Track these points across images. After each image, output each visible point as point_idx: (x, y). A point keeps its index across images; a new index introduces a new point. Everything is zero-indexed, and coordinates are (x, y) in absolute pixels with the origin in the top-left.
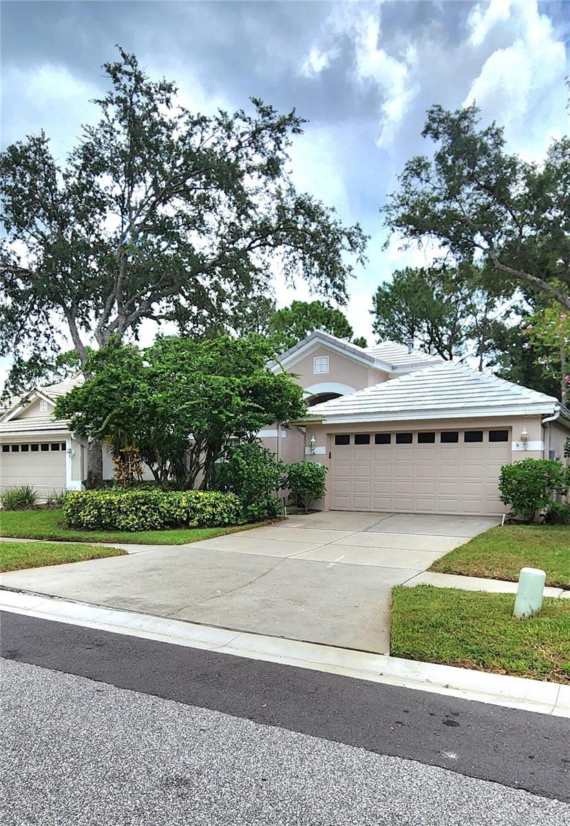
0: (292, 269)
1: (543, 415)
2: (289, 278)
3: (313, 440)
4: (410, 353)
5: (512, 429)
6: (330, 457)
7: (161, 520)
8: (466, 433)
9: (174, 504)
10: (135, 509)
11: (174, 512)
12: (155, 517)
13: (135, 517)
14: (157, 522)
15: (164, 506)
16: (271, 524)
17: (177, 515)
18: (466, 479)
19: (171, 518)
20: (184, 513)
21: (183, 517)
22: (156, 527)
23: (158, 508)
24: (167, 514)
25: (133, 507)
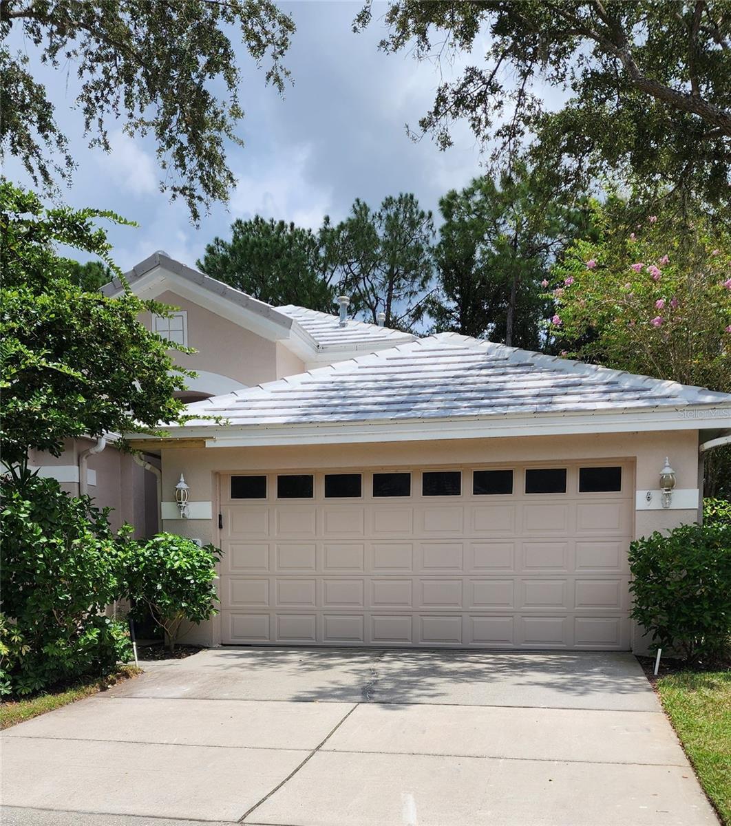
0: (101, 102)
1: (701, 432)
2: (94, 123)
3: (182, 485)
4: (343, 325)
5: (632, 462)
6: (221, 527)
8: (530, 472)
16: (106, 689)
18: (531, 571)
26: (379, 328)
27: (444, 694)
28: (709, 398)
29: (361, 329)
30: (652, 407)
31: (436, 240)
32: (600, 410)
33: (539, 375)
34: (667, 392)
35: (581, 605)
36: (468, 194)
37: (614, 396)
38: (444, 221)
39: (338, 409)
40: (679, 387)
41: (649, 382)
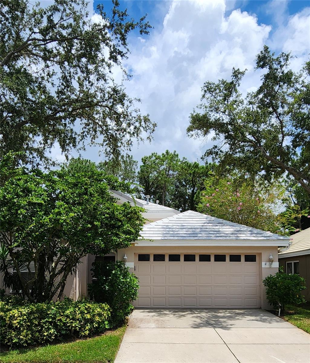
4: (148, 204)
5: (260, 254)
6: (135, 270)
7: (57, 332)
8: (230, 256)
9: (71, 316)
10: (29, 324)
11: (70, 324)
12: (52, 331)
13: (29, 332)
14: (53, 335)
15: (60, 319)
16: (128, 325)
17: (72, 327)
18: (232, 285)
19: (66, 330)
20: (78, 324)
21: (77, 328)
22: (51, 340)
23: (55, 322)
24: (63, 326)
25: (28, 322)
26: (156, 205)
27: (233, 325)
28: (282, 238)
29: (154, 206)
30: (268, 240)
32: (254, 240)
33: (228, 227)
34: (268, 235)
35: (246, 295)
37: (254, 235)
38: (142, 164)
39: (174, 235)
40: (272, 234)
41: (262, 232)
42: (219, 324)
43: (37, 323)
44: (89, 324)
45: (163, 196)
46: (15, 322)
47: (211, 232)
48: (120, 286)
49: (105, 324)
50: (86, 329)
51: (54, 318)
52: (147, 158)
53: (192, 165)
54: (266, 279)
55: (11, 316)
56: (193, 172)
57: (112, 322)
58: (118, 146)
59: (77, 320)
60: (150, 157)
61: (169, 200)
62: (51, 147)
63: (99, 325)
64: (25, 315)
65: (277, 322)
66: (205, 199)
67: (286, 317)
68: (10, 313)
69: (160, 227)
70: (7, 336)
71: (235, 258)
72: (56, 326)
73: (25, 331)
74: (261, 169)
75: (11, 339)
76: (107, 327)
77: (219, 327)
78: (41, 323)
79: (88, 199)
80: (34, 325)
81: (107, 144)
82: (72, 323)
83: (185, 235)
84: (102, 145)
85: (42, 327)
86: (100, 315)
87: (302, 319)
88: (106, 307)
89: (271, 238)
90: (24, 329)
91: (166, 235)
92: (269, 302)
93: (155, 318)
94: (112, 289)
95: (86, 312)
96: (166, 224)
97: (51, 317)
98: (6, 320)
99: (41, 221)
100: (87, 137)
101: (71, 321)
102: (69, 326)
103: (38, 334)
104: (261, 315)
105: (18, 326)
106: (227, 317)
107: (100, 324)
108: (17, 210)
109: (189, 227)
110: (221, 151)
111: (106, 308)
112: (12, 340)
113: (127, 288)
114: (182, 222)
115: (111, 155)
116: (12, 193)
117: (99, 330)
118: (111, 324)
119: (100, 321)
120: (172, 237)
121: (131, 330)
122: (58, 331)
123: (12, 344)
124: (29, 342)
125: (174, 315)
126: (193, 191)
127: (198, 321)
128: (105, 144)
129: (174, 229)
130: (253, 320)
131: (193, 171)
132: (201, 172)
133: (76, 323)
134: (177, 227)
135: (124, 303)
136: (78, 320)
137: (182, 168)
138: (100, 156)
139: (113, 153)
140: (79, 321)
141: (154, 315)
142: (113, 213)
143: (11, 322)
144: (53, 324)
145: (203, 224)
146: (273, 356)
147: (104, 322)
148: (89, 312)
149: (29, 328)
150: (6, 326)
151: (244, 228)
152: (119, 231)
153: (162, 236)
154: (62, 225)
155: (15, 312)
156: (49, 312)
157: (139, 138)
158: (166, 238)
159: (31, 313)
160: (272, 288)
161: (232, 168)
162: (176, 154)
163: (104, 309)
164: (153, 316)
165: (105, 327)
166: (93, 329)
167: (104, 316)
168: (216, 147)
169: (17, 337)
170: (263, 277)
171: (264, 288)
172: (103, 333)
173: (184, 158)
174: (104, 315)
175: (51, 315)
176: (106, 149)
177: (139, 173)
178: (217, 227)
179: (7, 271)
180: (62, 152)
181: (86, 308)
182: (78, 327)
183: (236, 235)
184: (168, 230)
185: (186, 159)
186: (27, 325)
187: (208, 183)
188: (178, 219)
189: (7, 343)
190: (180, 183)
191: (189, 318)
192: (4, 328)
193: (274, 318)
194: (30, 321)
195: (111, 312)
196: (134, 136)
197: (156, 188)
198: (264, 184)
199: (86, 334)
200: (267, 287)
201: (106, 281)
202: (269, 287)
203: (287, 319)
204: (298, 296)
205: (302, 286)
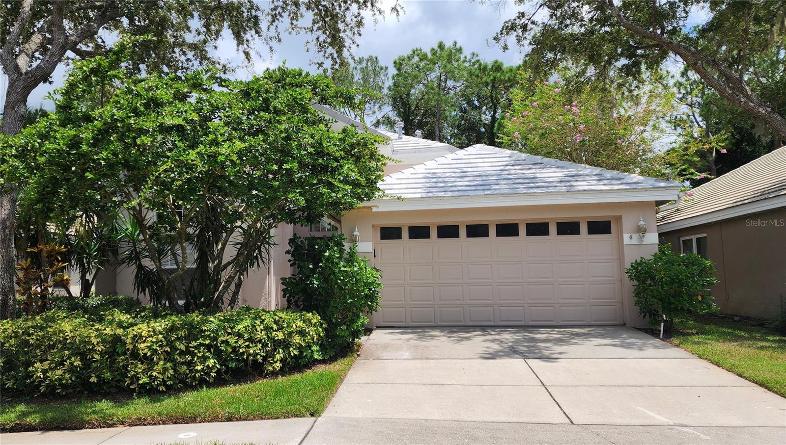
3: (357, 233)
4: (400, 138)
5: (619, 219)
6: (375, 256)
7: (221, 365)
8: (558, 224)
9: (246, 335)
10: (169, 350)
11: (244, 350)
12: (211, 362)
13: (169, 365)
14: (214, 371)
15: (227, 340)
16: (358, 355)
17: (250, 355)
18: (563, 279)
19: (238, 360)
20: (260, 350)
21: (259, 357)
22: (209, 379)
23: (216, 345)
24: (231, 353)
25: (166, 346)
27: (564, 353)
28: (662, 184)
29: (413, 140)
30: (633, 189)
31: (389, 83)
32: (604, 190)
33: (552, 170)
34: (635, 180)
35: (594, 299)
36: (410, 58)
37: (606, 182)
38: (396, 72)
39: (446, 189)
40: (642, 178)
41: (621, 175)
42: (537, 351)
43: (183, 347)
44: (281, 351)
45: (437, 130)
46: (142, 346)
47: (518, 181)
48: (340, 279)
49: (312, 351)
50: (275, 360)
51: (215, 339)
52: (403, 60)
53: (490, 67)
54: (632, 266)
55: (135, 336)
56: (492, 80)
57: (327, 349)
58: (339, 31)
59: (257, 342)
60: (409, 58)
61: (449, 138)
62: (217, 37)
63: (301, 352)
64: (160, 333)
65: (656, 347)
66: (512, 125)
67: (675, 339)
68: (133, 330)
69: (421, 176)
70: (129, 372)
71: (568, 228)
72: (218, 354)
73: (161, 363)
74: (619, 55)
75: (135, 378)
76: (316, 356)
77: (536, 356)
78: (191, 347)
79: (270, 119)
80: (178, 352)
81: (319, 28)
82: (248, 346)
83: (468, 188)
84: (311, 31)
85: (193, 355)
86: (302, 333)
87: (710, 343)
88: (315, 318)
89: (639, 186)
90: (160, 359)
91: (431, 190)
92: (641, 311)
93: (412, 342)
94: (324, 285)
95: (275, 327)
96: (432, 171)
97: (209, 336)
98: (126, 343)
99: (181, 158)
100: (282, 16)
101: (247, 343)
102: (243, 353)
103: (185, 368)
104: (624, 336)
105: (149, 354)
106: (554, 340)
107: (303, 350)
108: (135, 138)
109: (475, 174)
110: (533, 23)
111: (314, 321)
112: (138, 379)
113: (353, 284)
114: (463, 166)
115: (328, 47)
116: (126, 108)
117: (302, 362)
118: (326, 352)
119: (303, 344)
120: (443, 193)
121: (364, 363)
122: (222, 361)
123: (139, 388)
124: (169, 383)
125: (449, 337)
126: (493, 117)
127: (496, 347)
128: (315, 28)
129: (446, 179)
130: (606, 345)
131: (492, 78)
132: (506, 79)
133: (255, 348)
134: (453, 175)
135: (350, 311)
136: (260, 341)
137: (471, 74)
138: (308, 51)
139: (331, 44)
140: (263, 344)
141: (411, 339)
142: (321, 144)
143: (134, 346)
144: (212, 350)
145: (502, 168)
146: (639, 407)
147: (310, 347)
148: (280, 329)
149: (169, 357)
150: (127, 354)
151: (587, 169)
152: (332, 178)
153: (423, 191)
154: (223, 165)
155: (143, 328)
156: (204, 328)
157: (375, 10)
158: (430, 195)
159: (172, 329)
160: (644, 283)
161: (559, 57)
162: (458, 46)
163: (311, 323)
164: (408, 340)
165: (312, 356)
166: (289, 360)
167: (309, 335)
168: (523, 14)
169: (147, 374)
170: (626, 262)
171: (630, 285)
172: (310, 368)
173: (473, 54)
174: (311, 334)
175: (209, 333)
176: (318, 39)
177: (389, 88)
178: (530, 171)
179: (140, 263)
180: (238, 45)
181: (275, 320)
182: (261, 356)
183: (568, 184)
184: (434, 180)
185: (477, 56)
186: (164, 351)
187: (517, 93)
188: (455, 162)
189: (129, 385)
190: (470, 103)
191: (479, 342)
192: (123, 357)
193: (652, 342)
194: (170, 344)
195: (325, 329)
196: (366, 6)
197: (423, 115)
198: (627, 85)
199: (276, 369)
200: (636, 283)
201: (313, 271)
202: (638, 281)
203: (677, 342)
204: (700, 298)
205: (708, 277)
